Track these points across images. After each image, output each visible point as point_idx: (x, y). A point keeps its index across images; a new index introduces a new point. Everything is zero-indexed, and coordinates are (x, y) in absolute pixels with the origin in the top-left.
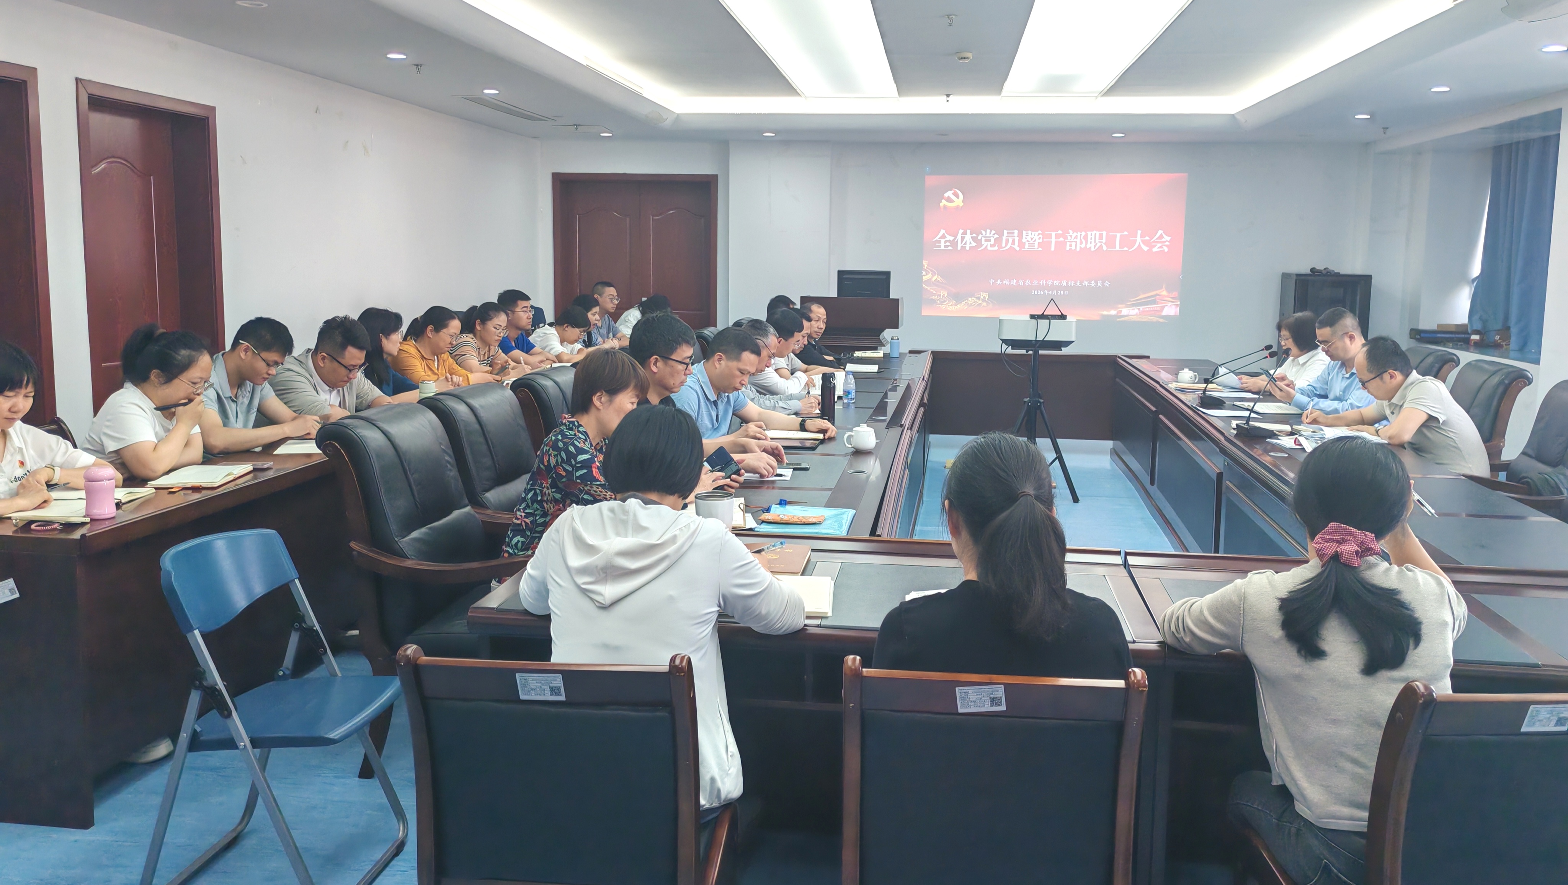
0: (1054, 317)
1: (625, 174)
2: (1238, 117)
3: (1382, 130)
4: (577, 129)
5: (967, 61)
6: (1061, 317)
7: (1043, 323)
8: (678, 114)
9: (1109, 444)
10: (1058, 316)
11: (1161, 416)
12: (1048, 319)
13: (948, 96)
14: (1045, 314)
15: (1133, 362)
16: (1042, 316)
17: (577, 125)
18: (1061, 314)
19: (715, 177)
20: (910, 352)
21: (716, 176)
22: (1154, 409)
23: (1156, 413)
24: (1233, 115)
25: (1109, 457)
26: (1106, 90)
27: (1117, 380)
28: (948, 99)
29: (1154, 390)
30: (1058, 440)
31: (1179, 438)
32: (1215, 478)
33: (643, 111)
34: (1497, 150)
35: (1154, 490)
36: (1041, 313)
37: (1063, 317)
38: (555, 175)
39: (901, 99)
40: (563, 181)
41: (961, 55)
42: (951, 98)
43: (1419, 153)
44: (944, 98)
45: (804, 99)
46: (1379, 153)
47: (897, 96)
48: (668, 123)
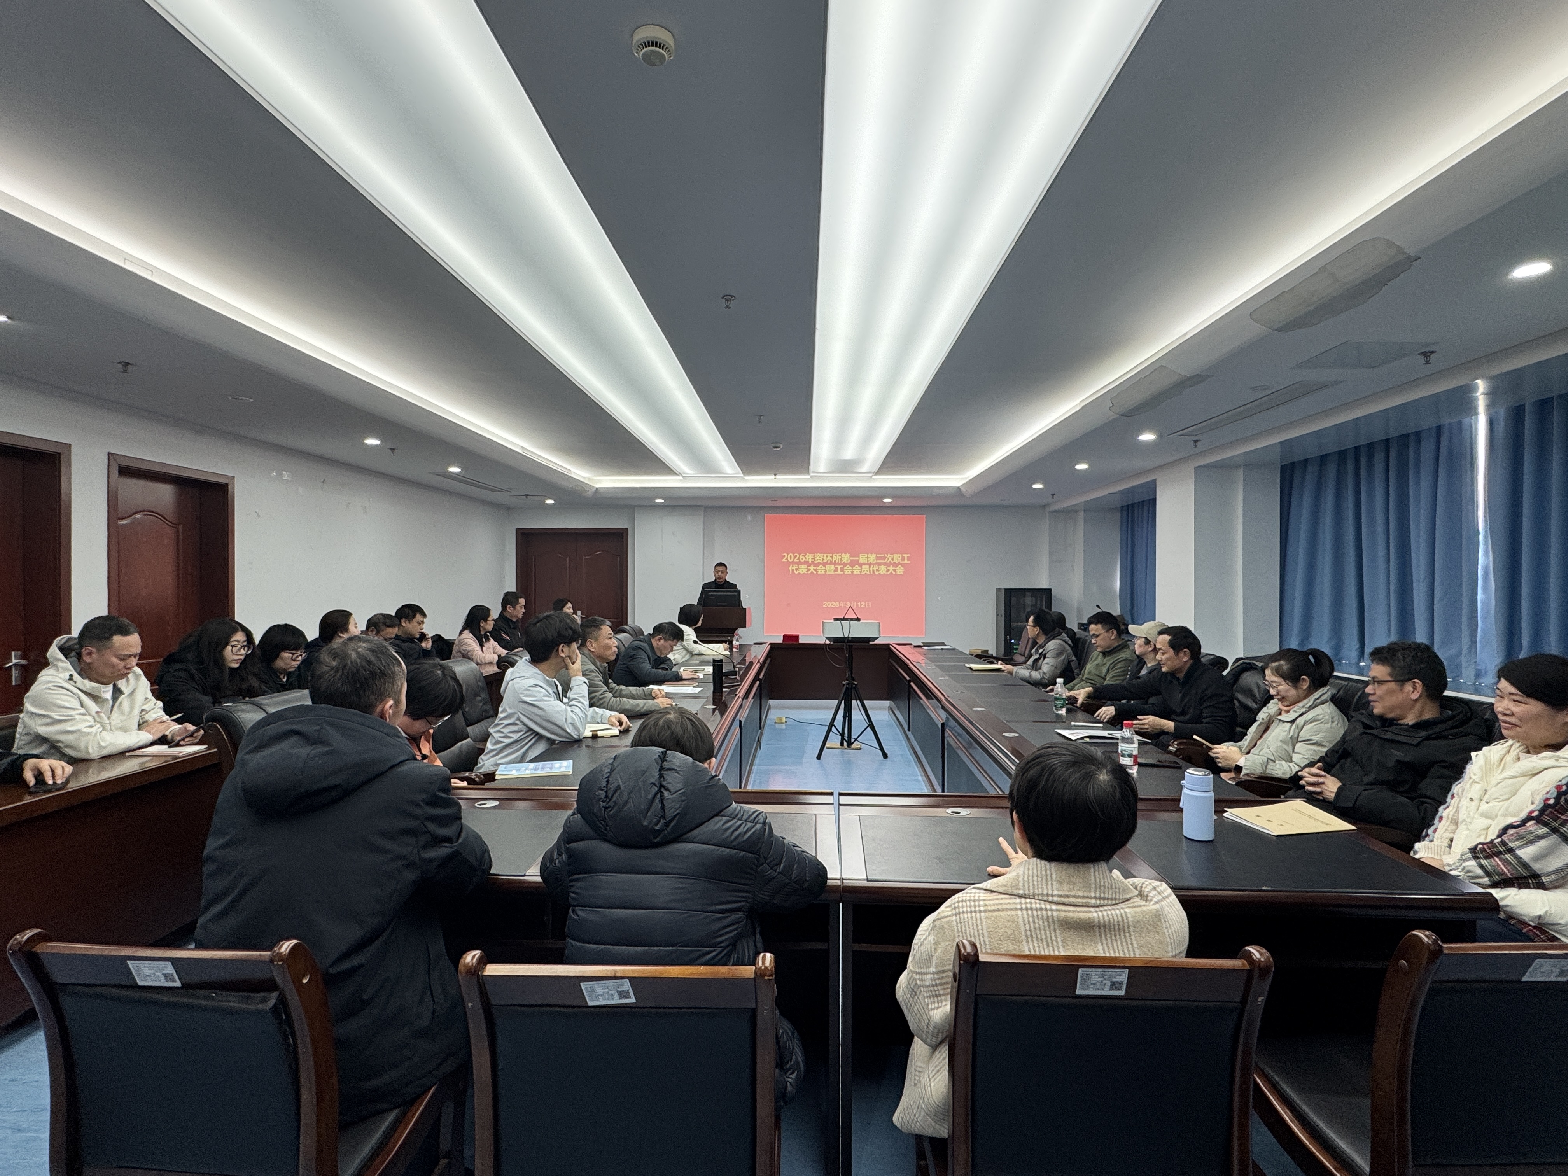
0: (852, 620)
1: (566, 529)
2: (962, 488)
4: (527, 498)
5: (778, 449)
7: (846, 624)
8: (597, 489)
9: (887, 703)
10: (855, 618)
11: (911, 683)
12: (849, 622)
13: (775, 475)
14: (845, 617)
15: (896, 646)
16: (844, 619)
17: (527, 495)
18: (857, 617)
19: (626, 530)
20: (755, 644)
22: (908, 678)
23: (909, 682)
24: (958, 488)
25: (887, 712)
26: (876, 471)
27: (891, 660)
29: (907, 665)
30: (865, 701)
31: (921, 698)
32: (940, 726)
33: (571, 485)
34: (1123, 508)
35: (909, 734)
36: (842, 617)
37: (858, 620)
38: (517, 530)
39: (746, 478)
40: (523, 534)
41: (774, 445)
42: (777, 477)
43: (1076, 512)
44: (773, 477)
45: (681, 478)
46: (1050, 512)
47: (742, 475)
48: (590, 494)
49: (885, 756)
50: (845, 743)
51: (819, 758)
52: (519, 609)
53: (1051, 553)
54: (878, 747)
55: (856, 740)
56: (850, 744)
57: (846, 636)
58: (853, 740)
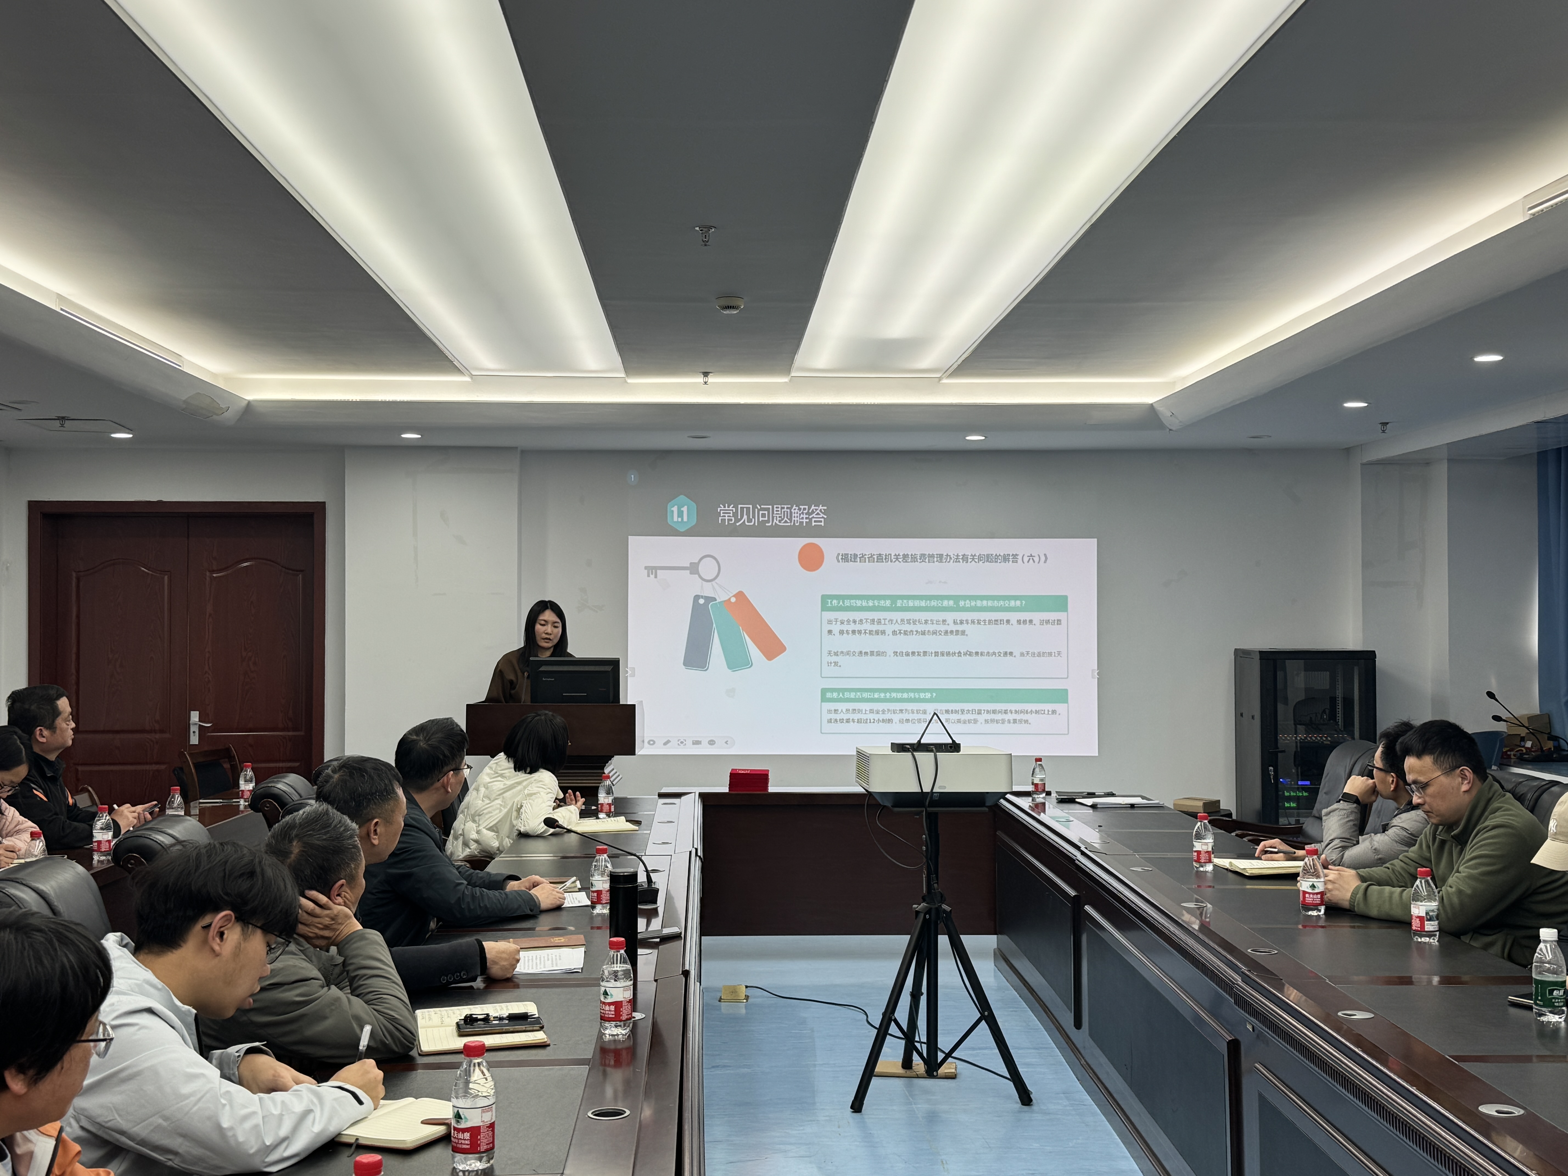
0: (940, 748)
1: (160, 503)
3: (1380, 426)
4: (62, 425)
5: (735, 312)
6: (951, 747)
7: (926, 758)
8: (248, 404)
10: (946, 745)
11: (1087, 908)
12: (932, 751)
13: (706, 374)
14: (923, 741)
16: (919, 747)
17: (63, 419)
18: (951, 741)
19: (321, 506)
21: (324, 503)
22: (1072, 893)
23: (1078, 901)
24: (1152, 407)
26: (955, 366)
28: (706, 379)
29: (1071, 860)
33: (183, 395)
34: (1542, 456)
35: (1082, 1040)
36: (915, 741)
37: (954, 747)
38: (34, 507)
39: (631, 381)
40: (46, 516)
41: (724, 302)
42: (711, 379)
43: (1427, 463)
44: (700, 379)
45: (467, 379)
46: (1362, 464)
47: (623, 375)
48: (230, 416)
49: (1025, 1098)
50: (918, 1062)
51: (857, 1106)
52: (64, 725)
53: (1366, 565)
54: (1005, 1072)
55: (948, 1055)
56: (932, 1068)
57: (927, 789)
58: (940, 1056)
